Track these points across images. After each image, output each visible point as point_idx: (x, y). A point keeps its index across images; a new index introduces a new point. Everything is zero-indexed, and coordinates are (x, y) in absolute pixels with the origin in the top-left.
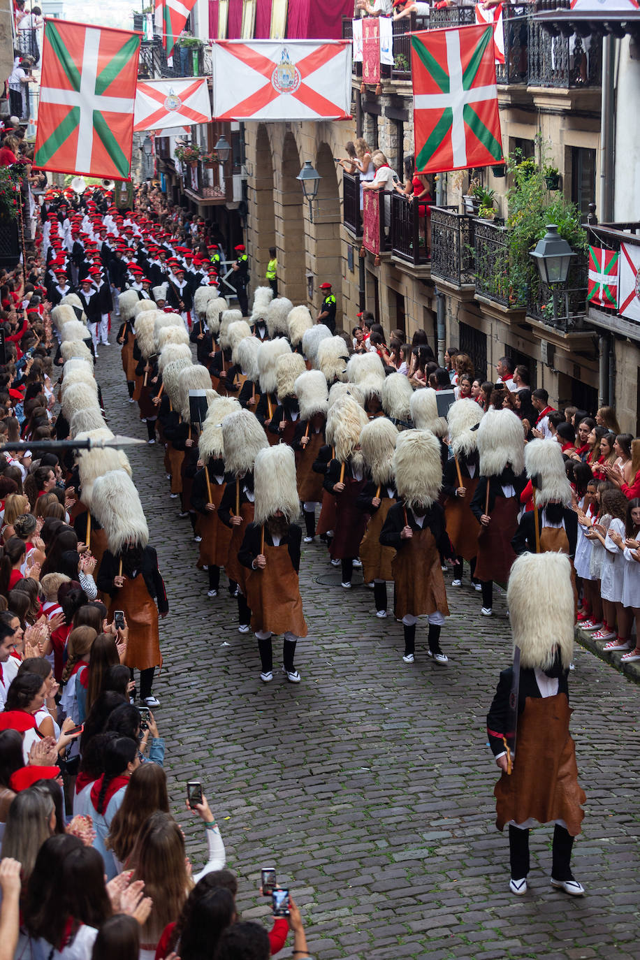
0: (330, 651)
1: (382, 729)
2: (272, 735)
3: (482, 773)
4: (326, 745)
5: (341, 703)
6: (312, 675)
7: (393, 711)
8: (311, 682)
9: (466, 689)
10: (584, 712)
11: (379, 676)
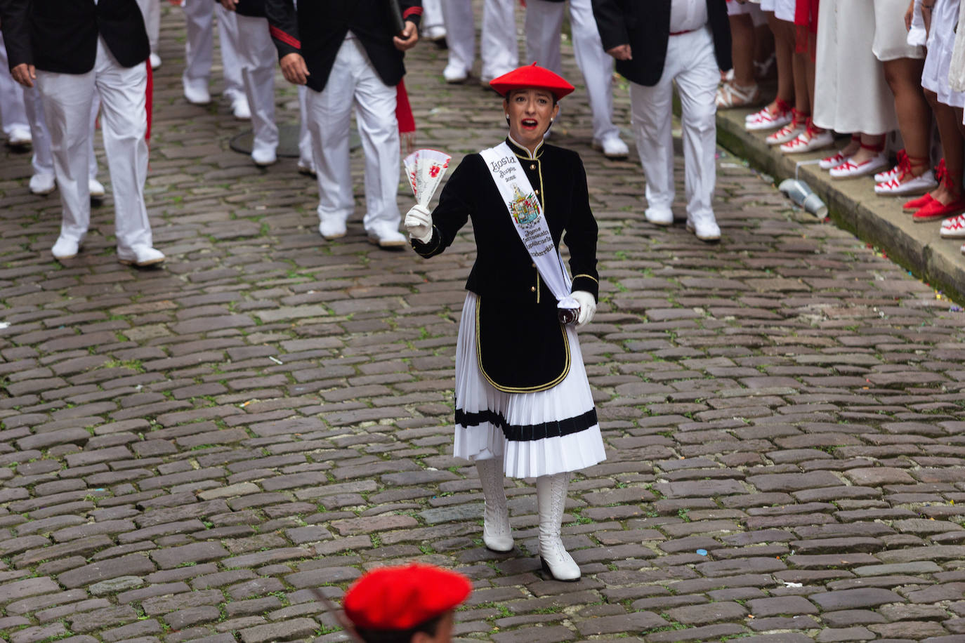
0: (275, 327)
1: (422, 522)
2: (131, 547)
3: (690, 625)
4: (275, 569)
5: (310, 460)
6: (231, 391)
7: (449, 474)
8: (230, 409)
9: (637, 412)
10: (947, 460)
11: (408, 387)
